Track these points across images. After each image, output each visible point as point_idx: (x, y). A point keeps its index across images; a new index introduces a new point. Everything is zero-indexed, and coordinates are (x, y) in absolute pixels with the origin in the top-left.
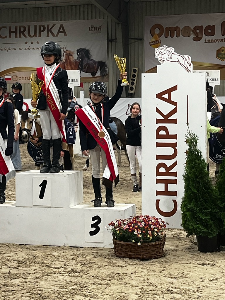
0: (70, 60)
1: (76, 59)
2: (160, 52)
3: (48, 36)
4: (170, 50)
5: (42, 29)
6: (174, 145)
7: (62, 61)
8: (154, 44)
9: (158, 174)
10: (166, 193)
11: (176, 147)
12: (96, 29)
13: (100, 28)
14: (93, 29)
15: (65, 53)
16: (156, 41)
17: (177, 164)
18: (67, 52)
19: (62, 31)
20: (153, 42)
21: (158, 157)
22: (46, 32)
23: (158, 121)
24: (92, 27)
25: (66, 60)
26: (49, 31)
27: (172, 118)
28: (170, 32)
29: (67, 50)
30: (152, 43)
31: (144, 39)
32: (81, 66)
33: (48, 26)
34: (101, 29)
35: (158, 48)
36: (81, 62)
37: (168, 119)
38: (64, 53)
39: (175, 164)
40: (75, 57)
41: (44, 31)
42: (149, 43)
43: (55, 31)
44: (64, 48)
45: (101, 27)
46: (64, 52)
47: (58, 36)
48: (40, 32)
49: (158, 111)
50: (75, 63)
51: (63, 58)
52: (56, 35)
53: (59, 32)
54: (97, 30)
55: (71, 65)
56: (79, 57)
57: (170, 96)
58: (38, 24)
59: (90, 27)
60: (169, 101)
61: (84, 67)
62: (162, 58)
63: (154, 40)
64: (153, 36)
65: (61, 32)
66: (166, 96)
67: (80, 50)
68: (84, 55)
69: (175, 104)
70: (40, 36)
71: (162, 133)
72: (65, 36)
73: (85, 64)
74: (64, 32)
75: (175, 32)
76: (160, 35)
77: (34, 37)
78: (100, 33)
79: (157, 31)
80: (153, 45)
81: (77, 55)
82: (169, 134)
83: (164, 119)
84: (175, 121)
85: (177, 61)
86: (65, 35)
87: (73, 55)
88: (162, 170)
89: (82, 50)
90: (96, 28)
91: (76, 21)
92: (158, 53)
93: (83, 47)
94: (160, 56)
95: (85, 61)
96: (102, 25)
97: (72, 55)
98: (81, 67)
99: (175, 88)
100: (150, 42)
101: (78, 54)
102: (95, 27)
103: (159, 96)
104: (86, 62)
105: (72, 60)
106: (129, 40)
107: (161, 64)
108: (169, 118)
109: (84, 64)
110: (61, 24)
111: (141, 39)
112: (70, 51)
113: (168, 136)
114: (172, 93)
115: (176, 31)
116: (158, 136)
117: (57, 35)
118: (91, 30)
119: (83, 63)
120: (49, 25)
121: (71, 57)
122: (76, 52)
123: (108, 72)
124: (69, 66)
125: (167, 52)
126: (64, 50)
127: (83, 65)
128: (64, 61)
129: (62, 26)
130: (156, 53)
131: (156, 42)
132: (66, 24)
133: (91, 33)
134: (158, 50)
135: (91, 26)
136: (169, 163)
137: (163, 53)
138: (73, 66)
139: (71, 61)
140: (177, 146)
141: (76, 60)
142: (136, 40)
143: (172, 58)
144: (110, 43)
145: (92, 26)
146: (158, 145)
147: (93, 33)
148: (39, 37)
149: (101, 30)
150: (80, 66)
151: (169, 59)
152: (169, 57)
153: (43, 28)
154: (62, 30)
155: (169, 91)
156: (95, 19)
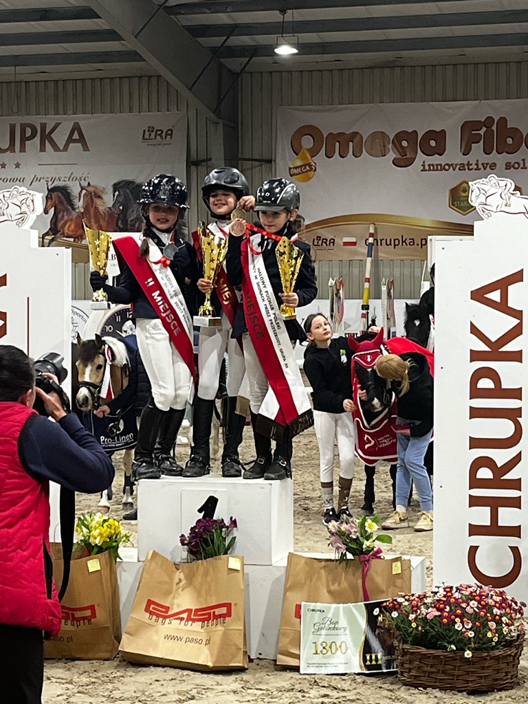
0: (96, 208)
1: (111, 206)
2: (482, 191)
3: (43, 149)
4: (506, 185)
5: (28, 132)
6: (514, 415)
7: (78, 211)
8: (299, 174)
9: (475, 483)
10: (494, 529)
11: (518, 418)
12: (160, 135)
13: (170, 133)
14: (153, 135)
15: (84, 192)
16: (305, 165)
17: (520, 460)
18: (90, 189)
19: (78, 138)
20: (298, 167)
21: (475, 443)
22: (37, 139)
23: (475, 356)
24: (151, 129)
25: (86, 208)
26: (46, 137)
27: (509, 347)
28: (337, 144)
29: (89, 184)
30: (296, 171)
31: (275, 161)
32: (122, 223)
33: (44, 126)
34: (171, 135)
35: (475, 182)
36: (124, 213)
37: (501, 350)
38: (81, 192)
39: (517, 459)
40: (109, 200)
41: (33, 136)
42: (288, 169)
43: (60, 137)
44: (83, 179)
45: (172, 131)
46: (82, 188)
47: (66, 151)
48: (24, 139)
49: (474, 330)
50: (109, 215)
51: (80, 204)
52: (61, 148)
53: (70, 140)
54: (162, 139)
55: (99, 219)
56: (119, 202)
57: (504, 296)
58: (18, 120)
59: (144, 131)
60: (503, 307)
61: (129, 226)
62: (486, 204)
63: (299, 163)
64: (297, 155)
65: (76, 141)
66: (495, 296)
67: (120, 185)
68: (130, 196)
69: (518, 314)
70: (23, 149)
71: (485, 383)
72: (84, 150)
73: (132, 218)
74: (82, 140)
75: (351, 143)
76: (314, 152)
77: (9, 152)
78: (170, 144)
79: (307, 142)
80: (297, 174)
81: (114, 195)
82: (503, 387)
83: (490, 350)
84: (517, 356)
85: (524, 213)
86: (86, 148)
87: (103, 196)
88: (485, 473)
89: (124, 185)
90: (159, 133)
91: (112, 115)
92: (476, 192)
93: (129, 178)
94: (482, 199)
95: (133, 211)
96: (173, 127)
97: (100, 197)
98: (122, 226)
99: (517, 277)
100: (290, 169)
101: (117, 193)
102: (157, 130)
103: (479, 295)
104: (135, 212)
105: (101, 208)
106: (240, 162)
107: (483, 219)
108: (504, 349)
109: (130, 217)
110: (74, 123)
111: (270, 161)
112: (96, 187)
113: (499, 392)
114: (510, 287)
115: (352, 141)
116: (475, 393)
117: (66, 148)
118: (147, 136)
119: (128, 215)
120: (46, 124)
121: (98, 201)
122: (112, 189)
123: (187, 237)
124: (93, 223)
125: (500, 191)
126: (83, 185)
127: (127, 221)
128: (82, 211)
129: (76, 128)
130: (472, 191)
131: (305, 168)
132: (87, 122)
133: (148, 145)
134: (477, 185)
135: (147, 129)
136: (501, 457)
137: (488, 194)
138: (103, 224)
139: (99, 211)
140: (521, 417)
141: (110, 208)
142: (257, 163)
143: (510, 205)
144: (193, 168)
145: (149, 127)
146: (475, 413)
147: (151, 145)
148: (20, 152)
149: (171, 138)
150: (120, 222)
151: (504, 206)
152: (505, 203)
153: (30, 130)
154: (78, 136)
155: (503, 285)
156: (158, 111)
